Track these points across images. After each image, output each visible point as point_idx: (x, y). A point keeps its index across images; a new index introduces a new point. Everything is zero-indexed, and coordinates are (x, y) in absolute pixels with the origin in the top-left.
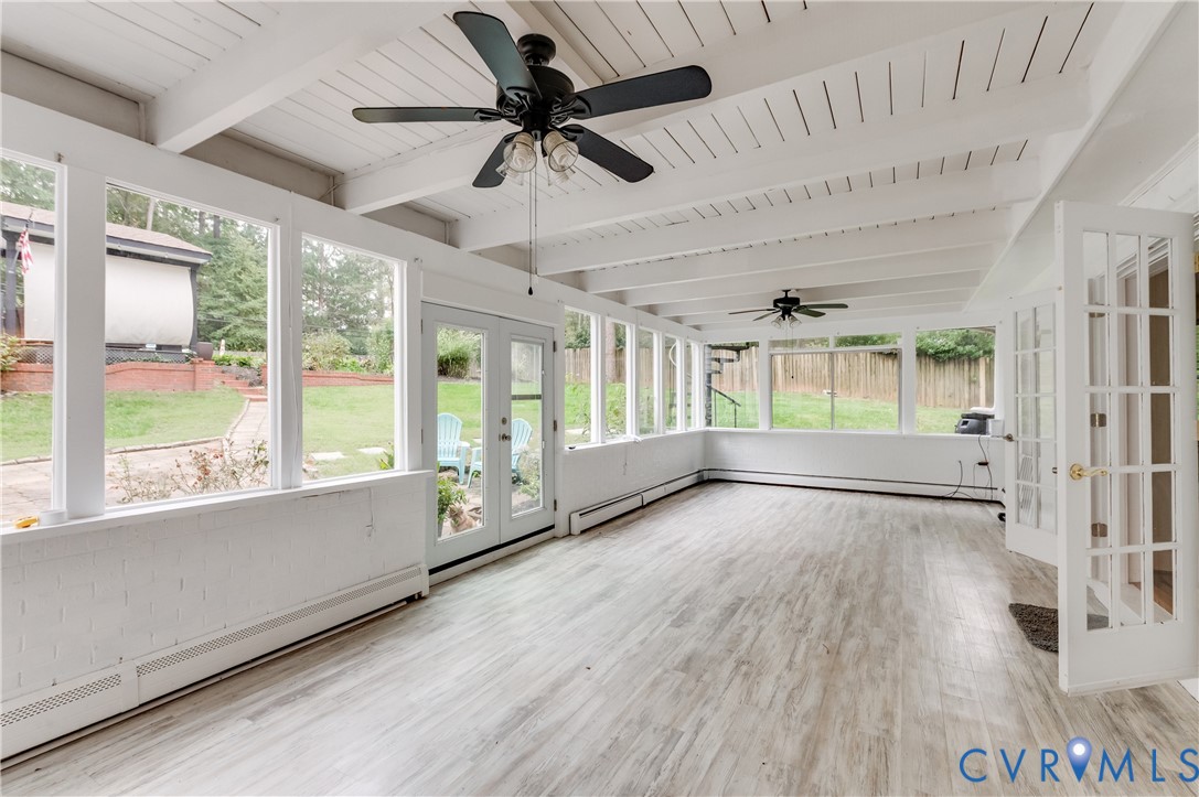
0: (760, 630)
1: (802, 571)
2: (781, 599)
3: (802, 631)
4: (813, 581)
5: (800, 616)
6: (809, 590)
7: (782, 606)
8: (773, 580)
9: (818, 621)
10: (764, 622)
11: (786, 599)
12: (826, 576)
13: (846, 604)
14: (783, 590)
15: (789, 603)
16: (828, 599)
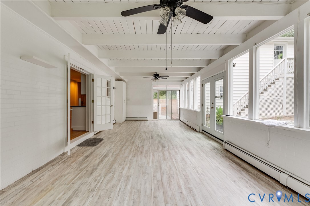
0: (146, 135)
1: (143, 146)
2: (145, 140)
3: (139, 136)
4: (140, 144)
5: (140, 137)
6: (140, 142)
7: (144, 138)
8: (149, 143)
9: (137, 137)
10: (146, 136)
11: (144, 140)
12: (136, 146)
13: (132, 141)
14: (145, 141)
15: (143, 139)
16: (136, 141)
